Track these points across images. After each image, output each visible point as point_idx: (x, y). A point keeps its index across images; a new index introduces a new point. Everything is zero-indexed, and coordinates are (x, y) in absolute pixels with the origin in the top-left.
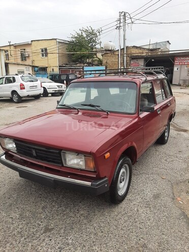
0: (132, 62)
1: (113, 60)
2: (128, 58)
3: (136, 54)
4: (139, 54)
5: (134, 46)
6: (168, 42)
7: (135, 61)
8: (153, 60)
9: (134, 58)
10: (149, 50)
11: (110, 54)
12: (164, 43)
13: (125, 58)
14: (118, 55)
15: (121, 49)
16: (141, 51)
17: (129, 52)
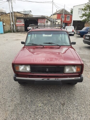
0: (17, 20)
1: (7, 18)
2: (15, 18)
3: (19, 16)
4: (20, 16)
5: (17, 12)
6: (31, 11)
7: (19, 19)
8: (28, 20)
9: (18, 18)
10: (24, 14)
11: (5, 15)
12: (29, 12)
13: (13, 18)
14: (10, 16)
15: (11, 13)
16: (21, 15)
17: (15, 15)
